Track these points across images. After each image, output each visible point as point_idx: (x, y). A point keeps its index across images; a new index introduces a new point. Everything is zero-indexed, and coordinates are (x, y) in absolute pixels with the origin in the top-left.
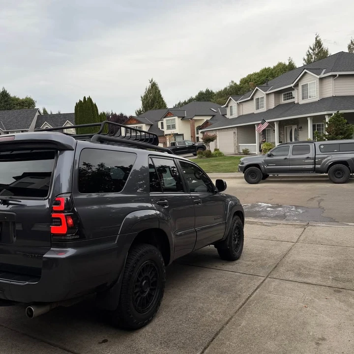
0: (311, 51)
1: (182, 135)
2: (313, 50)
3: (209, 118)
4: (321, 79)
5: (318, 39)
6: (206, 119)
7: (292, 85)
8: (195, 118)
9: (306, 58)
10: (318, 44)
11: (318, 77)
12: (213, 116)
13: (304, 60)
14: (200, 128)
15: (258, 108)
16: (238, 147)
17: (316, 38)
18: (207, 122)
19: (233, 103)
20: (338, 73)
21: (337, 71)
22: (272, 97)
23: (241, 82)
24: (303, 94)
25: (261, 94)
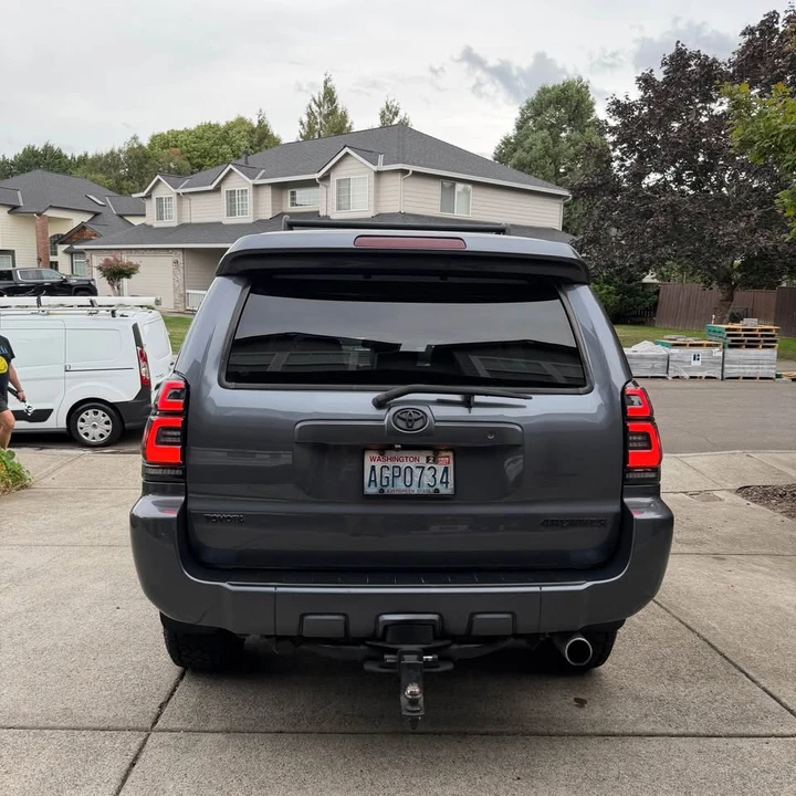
0: (315, 108)
1: (11, 253)
2: (319, 106)
3: (86, 218)
4: (378, 173)
5: (329, 84)
6: (77, 220)
7: (317, 176)
8: (50, 213)
10: (329, 95)
13: (301, 123)
14: (60, 239)
15: (231, 212)
16: (185, 297)
17: (326, 83)
18: (82, 227)
20: (412, 168)
21: (414, 164)
22: (267, 194)
24: (339, 199)
25: (239, 182)
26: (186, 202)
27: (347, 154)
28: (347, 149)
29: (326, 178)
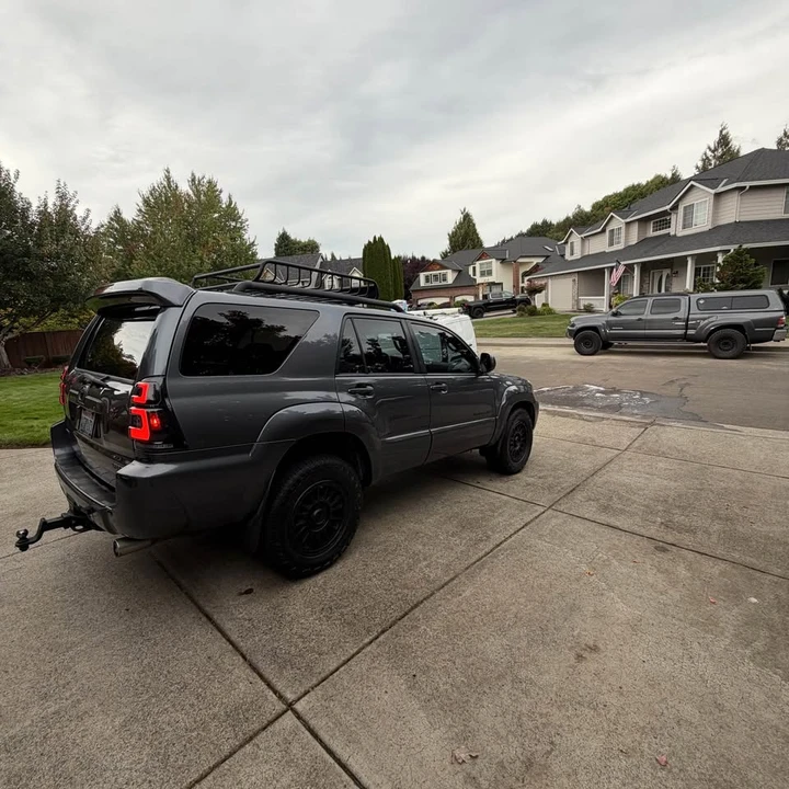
0: (709, 154)
1: (501, 284)
2: (713, 152)
3: (540, 260)
4: (718, 195)
5: (724, 133)
6: (535, 261)
7: (668, 207)
8: (520, 260)
9: (700, 164)
10: (724, 140)
11: (713, 191)
12: (548, 257)
13: (697, 167)
14: (525, 274)
15: (611, 244)
16: (578, 301)
17: (721, 132)
18: (537, 266)
19: (576, 238)
20: (748, 184)
21: (747, 180)
22: (635, 229)
23: (594, 207)
24: (684, 220)
25: (618, 222)
26: (587, 243)
27: (692, 186)
28: (692, 182)
29: (675, 208)
